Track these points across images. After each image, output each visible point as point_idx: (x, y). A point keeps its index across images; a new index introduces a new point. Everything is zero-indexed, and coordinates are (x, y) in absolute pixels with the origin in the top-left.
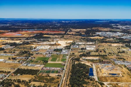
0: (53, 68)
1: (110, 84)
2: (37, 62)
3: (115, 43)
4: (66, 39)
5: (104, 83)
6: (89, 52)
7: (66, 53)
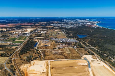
0: (16, 44)
1: (42, 50)
2: (9, 40)
3: (58, 29)
4: (32, 28)
5: (39, 50)
6: (41, 35)
7: (28, 35)
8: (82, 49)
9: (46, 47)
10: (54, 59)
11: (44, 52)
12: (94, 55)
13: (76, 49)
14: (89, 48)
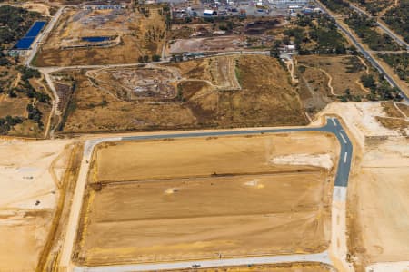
5: (41, 70)
8: (335, 60)
9: (92, 48)
10: (128, 130)
11: (70, 84)
12: (399, 98)
13: (290, 62)
14: (385, 58)
